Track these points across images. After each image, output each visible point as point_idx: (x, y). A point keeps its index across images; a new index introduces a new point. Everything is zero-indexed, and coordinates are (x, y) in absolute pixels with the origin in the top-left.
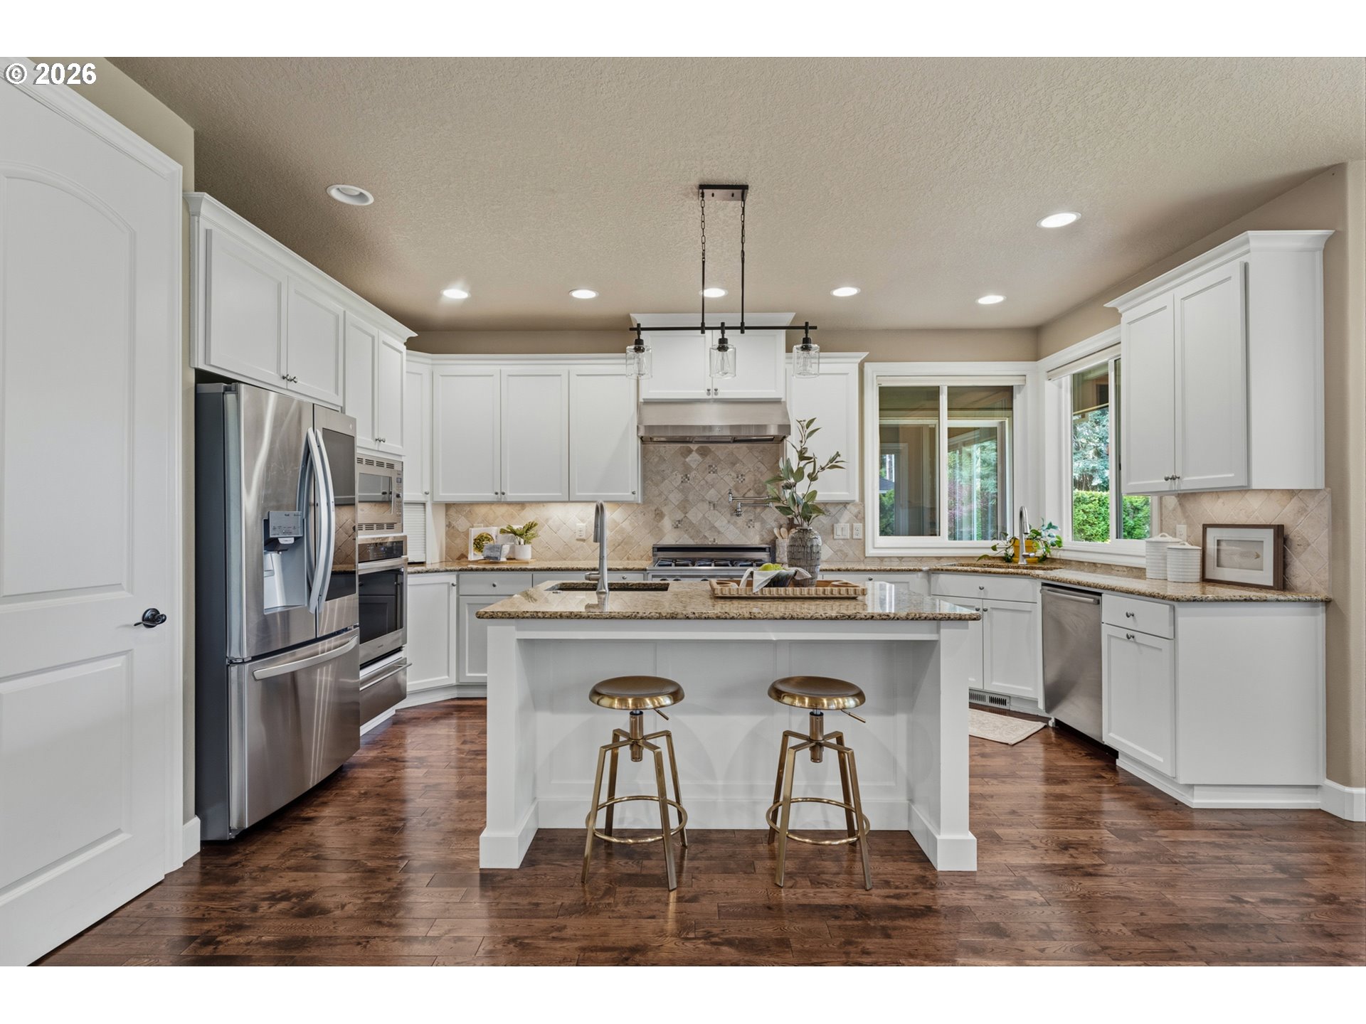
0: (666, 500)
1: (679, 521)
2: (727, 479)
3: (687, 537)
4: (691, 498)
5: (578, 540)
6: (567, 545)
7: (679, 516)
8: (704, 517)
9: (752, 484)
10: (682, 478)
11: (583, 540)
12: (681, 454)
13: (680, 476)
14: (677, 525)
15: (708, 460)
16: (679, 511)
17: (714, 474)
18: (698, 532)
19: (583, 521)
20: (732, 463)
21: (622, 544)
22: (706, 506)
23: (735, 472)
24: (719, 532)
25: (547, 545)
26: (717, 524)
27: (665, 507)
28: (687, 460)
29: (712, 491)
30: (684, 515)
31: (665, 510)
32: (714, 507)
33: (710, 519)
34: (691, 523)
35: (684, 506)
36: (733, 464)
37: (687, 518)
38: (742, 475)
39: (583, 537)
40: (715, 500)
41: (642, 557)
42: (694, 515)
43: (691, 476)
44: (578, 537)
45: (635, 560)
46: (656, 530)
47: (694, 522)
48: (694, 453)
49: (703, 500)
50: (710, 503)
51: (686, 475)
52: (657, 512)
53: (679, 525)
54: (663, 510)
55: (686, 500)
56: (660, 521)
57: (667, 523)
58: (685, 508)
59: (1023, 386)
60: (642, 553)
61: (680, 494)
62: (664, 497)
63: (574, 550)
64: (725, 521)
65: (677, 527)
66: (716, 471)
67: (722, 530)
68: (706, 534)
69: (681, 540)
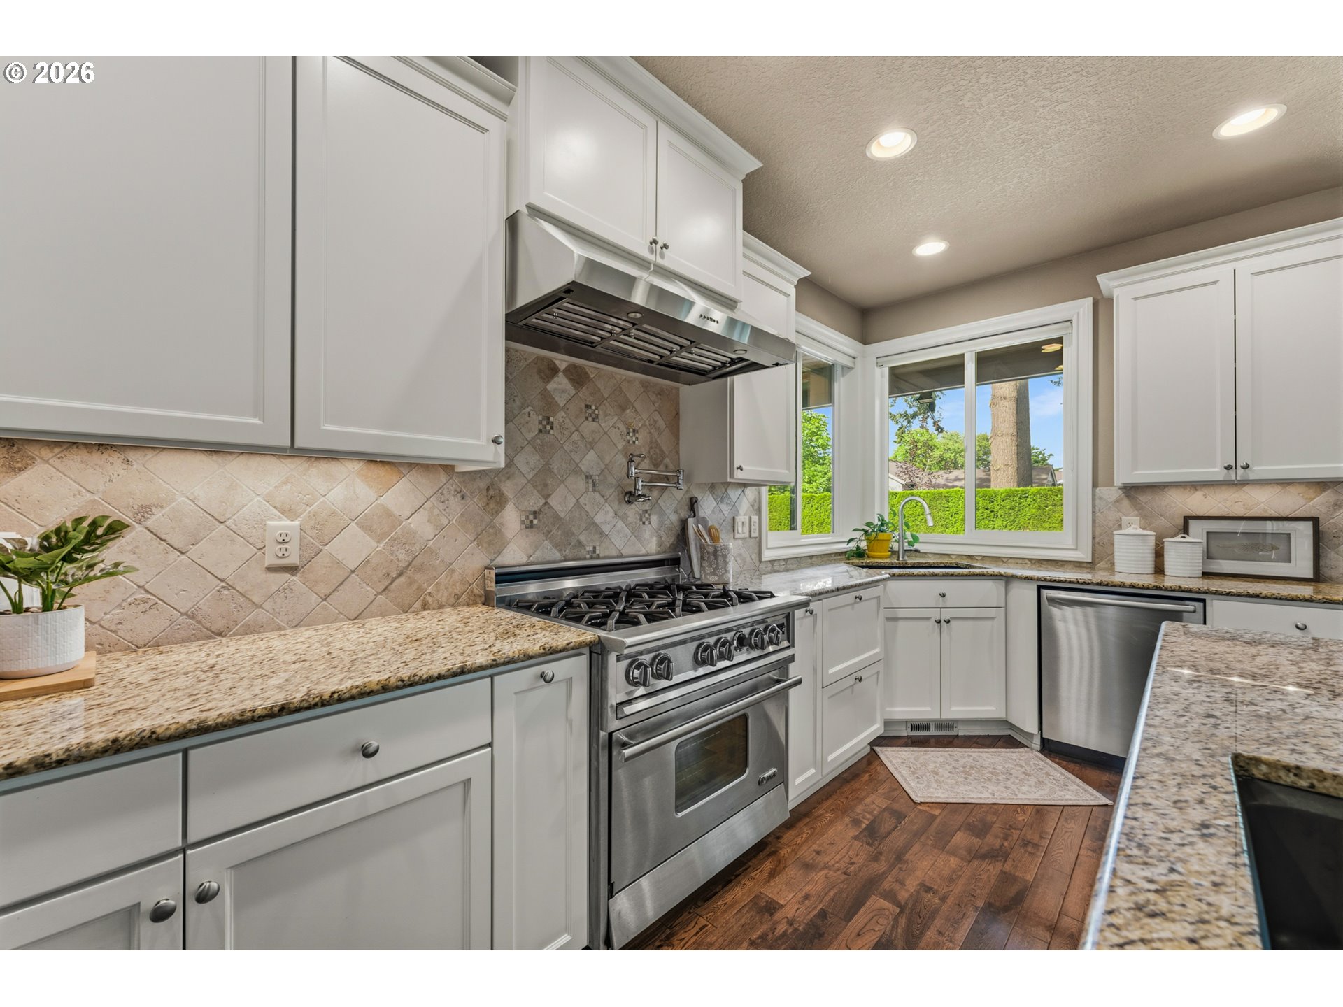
1: (535, 513)
2: (614, 434)
3: (550, 546)
4: (555, 466)
5: (271, 569)
6: (229, 587)
7: (535, 502)
8: (578, 505)
9: (647, 448)
10: (540, 422)
11: (293, 569)
12: (539, 371)
13: (535, 418)
14: (532, 521)
15: (584, 392)
16: (535, 492)
17: (594, 424)
18: (568, 534)
19: (287, 512)
20: (620, 406)
21: (409, 573)
22: (580, 484)
23: (624, 423)
24: (602, 534)
25: (141, 595)
26: (599, 519)
27: (508, 483)
28: (551, 387)
29: (591, 455)
30: (544, 501)
31: (508, 488)
32: (594, 485)
33: (587, 508)
34: (557, 517)
35: (543, 482)
36: (623, 409)
37: (551, 507)
38: (634, 431)
39: (293, 559)
40: (595, 472)
41: (457, 597)
42: (561, 502)
43: (557, 419)
44: (270, 560)
45: (441, 607)
46: (490, 536)
47: (562, 515)
48: (561, 374)
49: (576, 470)
50: (587, 477)
51: (548, 419)
52: (491, 492)
53: (535, 522)
54: (505, 490)
55: (546, 469)
56: (497, 513)
57: (511, 518)
58: (546, 485)
60: (458, 589)
61: (538, 457)
63: (255, 599)
64: (611, 514)
65: (531, 526)
66: (597, 416)
67: (606, 529)
68: (582, 538)
69: (538, 553)
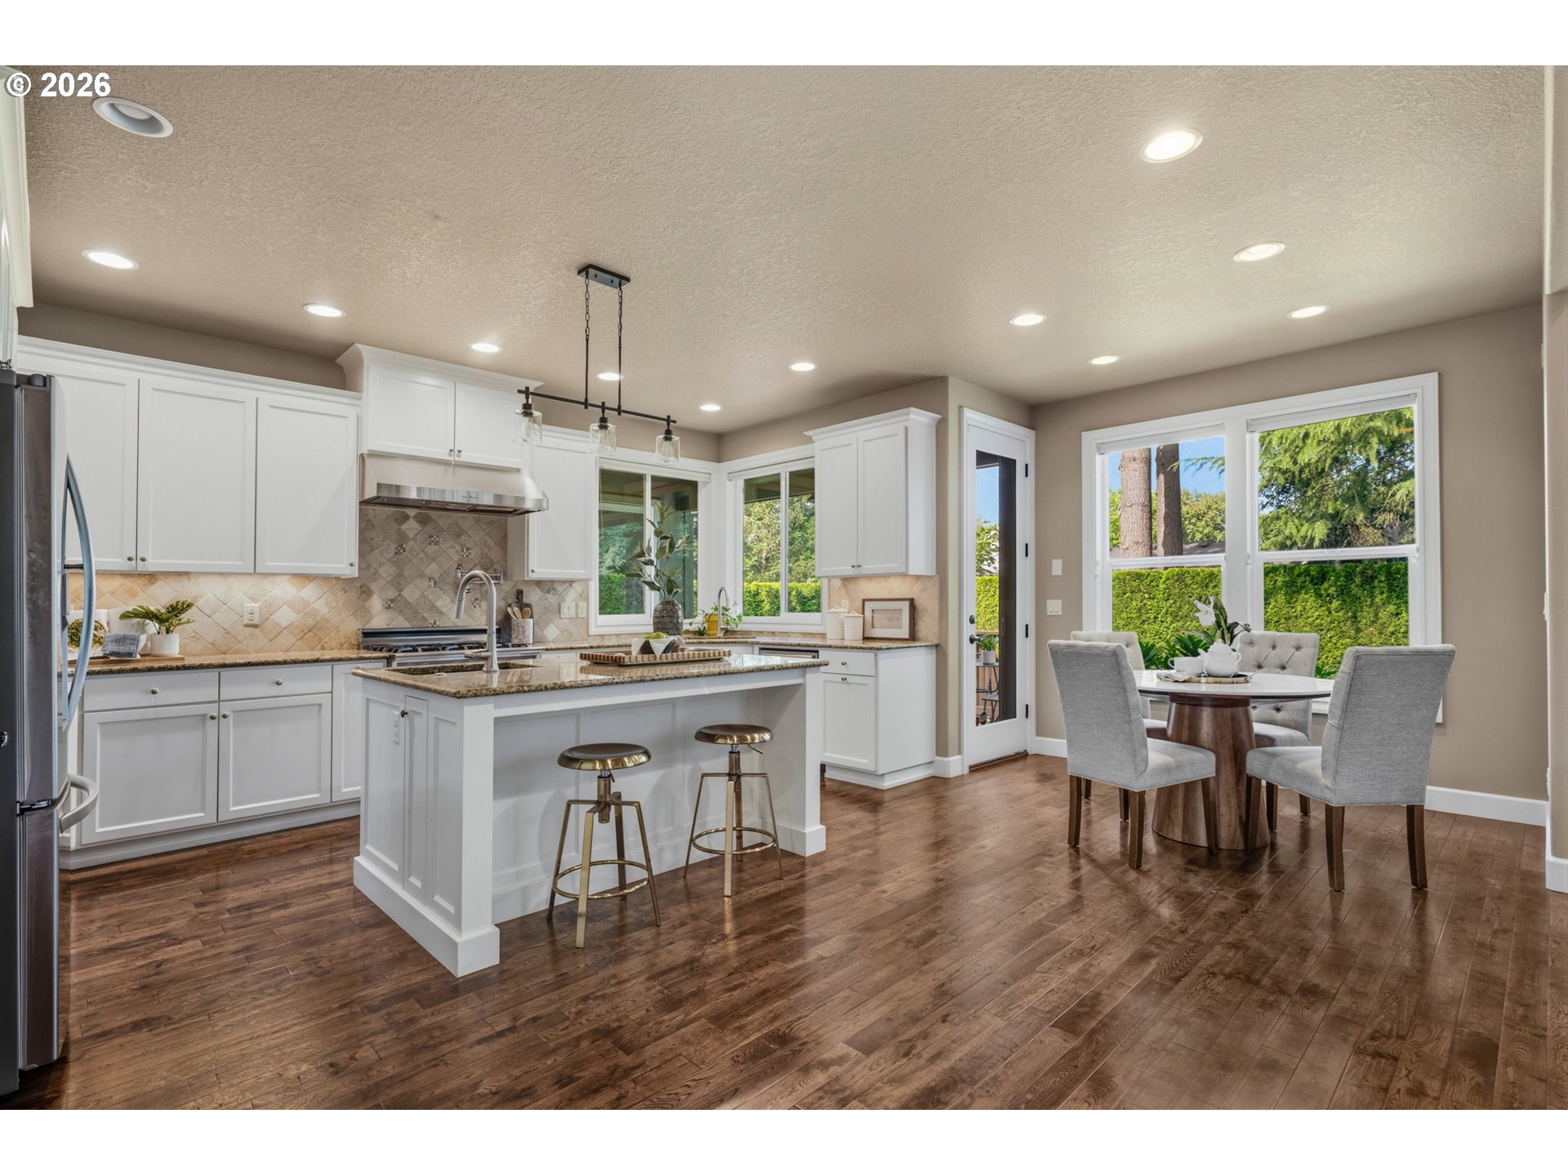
0: (374, 574)
1: (392, 600)
2: (451, 552)
3: (402, 619)
4: (406, 573)
5: (246, 626)
6: (228, 633)
7: (392, 593)
8: (423, 596)
9: (479, 559)
10: (396, 548)
11: (256, 626)
12: (396, 520)
13: (393, 547)
14: (389, 605)
15: (428, 528)
16: (393, 589)
17: (436, 546)
18: (416, 612)
19: (254, 600)
20: (456, 534)
21: (315, 630)
22: (425, 583)
23: (460, 544)
24: (441, 613)
25: (194, 634)
26: (438, 604)
27: (374, 584)
28: (403, 527)
29: (433, 566)
30: (398, 593)
31: (374, 586)
32: (435, 583)
33: (430, 597)
34: (407, 602)
35: (399, 582)
36: (459, 536)
37: (403, 597)
38: (467, 549)
39: (256, 622)
40: (436, 576)
41: (342, 645)
42: (411, 593)
43: (408, 546)
44: (246, 621)
45: (332, 649)
46: (362, 611)
47: (411, 601)
48: (411, 519)
49: (422, 575)
50: (430, 579)
51: (402, 545)
52: (363, 589)
53: (392, 605)
54: (372, 587)
55: (400, 575)
56: (367, 600)
57: (376, 603)
58: (400, 584)
59: (708, 483)
60: (343, 640)
61: (394, 568)
62: (373, 571)
63: (240, 639)
64: (449, 600)
65: (389, 607)
66: (438, 542)
67: (444, 610)
68: (425, 615)
69: (394, 623)
